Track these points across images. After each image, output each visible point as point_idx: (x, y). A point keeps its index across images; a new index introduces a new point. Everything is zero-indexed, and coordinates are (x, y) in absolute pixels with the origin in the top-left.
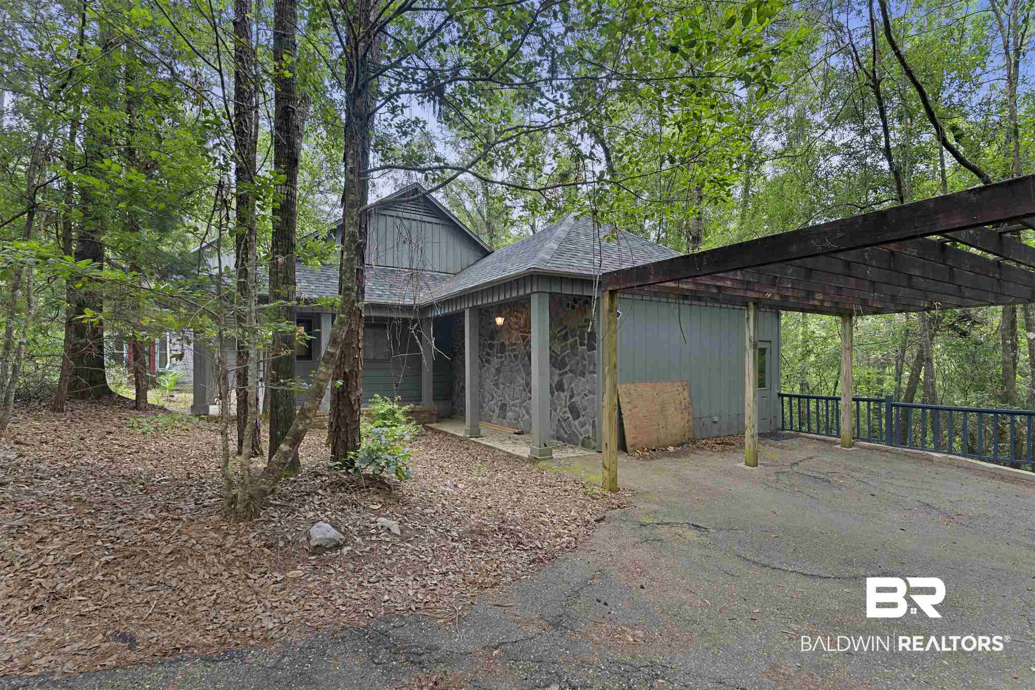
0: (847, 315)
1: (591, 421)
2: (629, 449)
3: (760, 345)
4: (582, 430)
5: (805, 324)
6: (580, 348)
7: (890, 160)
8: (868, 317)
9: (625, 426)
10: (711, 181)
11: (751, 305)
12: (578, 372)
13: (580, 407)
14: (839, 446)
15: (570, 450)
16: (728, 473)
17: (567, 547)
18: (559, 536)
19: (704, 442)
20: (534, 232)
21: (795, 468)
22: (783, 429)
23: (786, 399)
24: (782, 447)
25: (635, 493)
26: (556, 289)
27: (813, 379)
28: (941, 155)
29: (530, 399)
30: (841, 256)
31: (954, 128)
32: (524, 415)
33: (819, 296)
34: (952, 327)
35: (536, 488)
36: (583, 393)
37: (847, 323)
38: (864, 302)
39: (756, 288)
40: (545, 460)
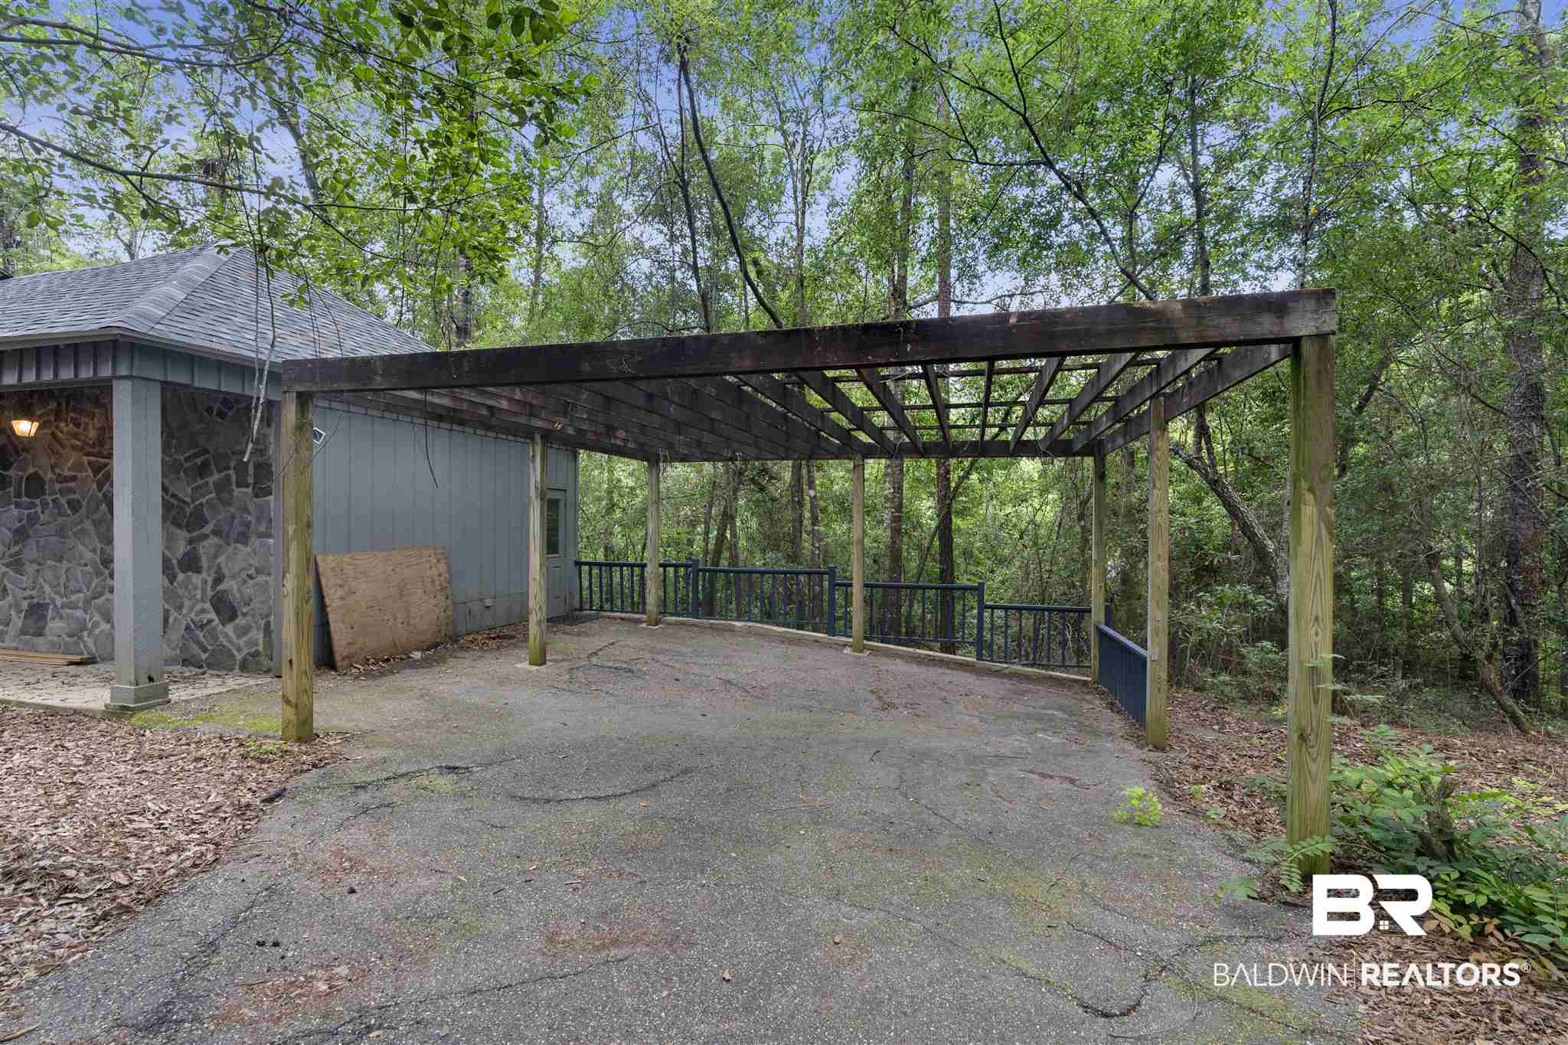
0: (653, 460)
1: (263, 622)
2: (339, 664)
3: (550, 495)
4: (241, 642)
5: (611, 471)
6: (237, 492)
7: (698, 281)
8: (677, 464)
9: (333, 626)
10: (475, 248)
11: (538, 437)
12: (233, 536)
13: (236, 597)
14: (644, 625)
15: (212, 682)
16: (504, 681)
17: (195, 866)
18: (178, 848)
19: (470, 638)
20: (132, 256)
21: (594, 660)
22: (581, 609)
23: (585, 568)
24: (579, 634)
25: (347, 737)
26: (180, 377)
27: (618, 541)
28: (745, 287)
29: (112, 591)
30: (643, 385)
31: (756, 263)
32: (96, 625)
33: (621, 434)
34: (753, 481)
35: (122, 768)
36: (244, 575)
37: (654, 471)
38: (671, 446)
39: (543, 415)
40: (149, 707)
